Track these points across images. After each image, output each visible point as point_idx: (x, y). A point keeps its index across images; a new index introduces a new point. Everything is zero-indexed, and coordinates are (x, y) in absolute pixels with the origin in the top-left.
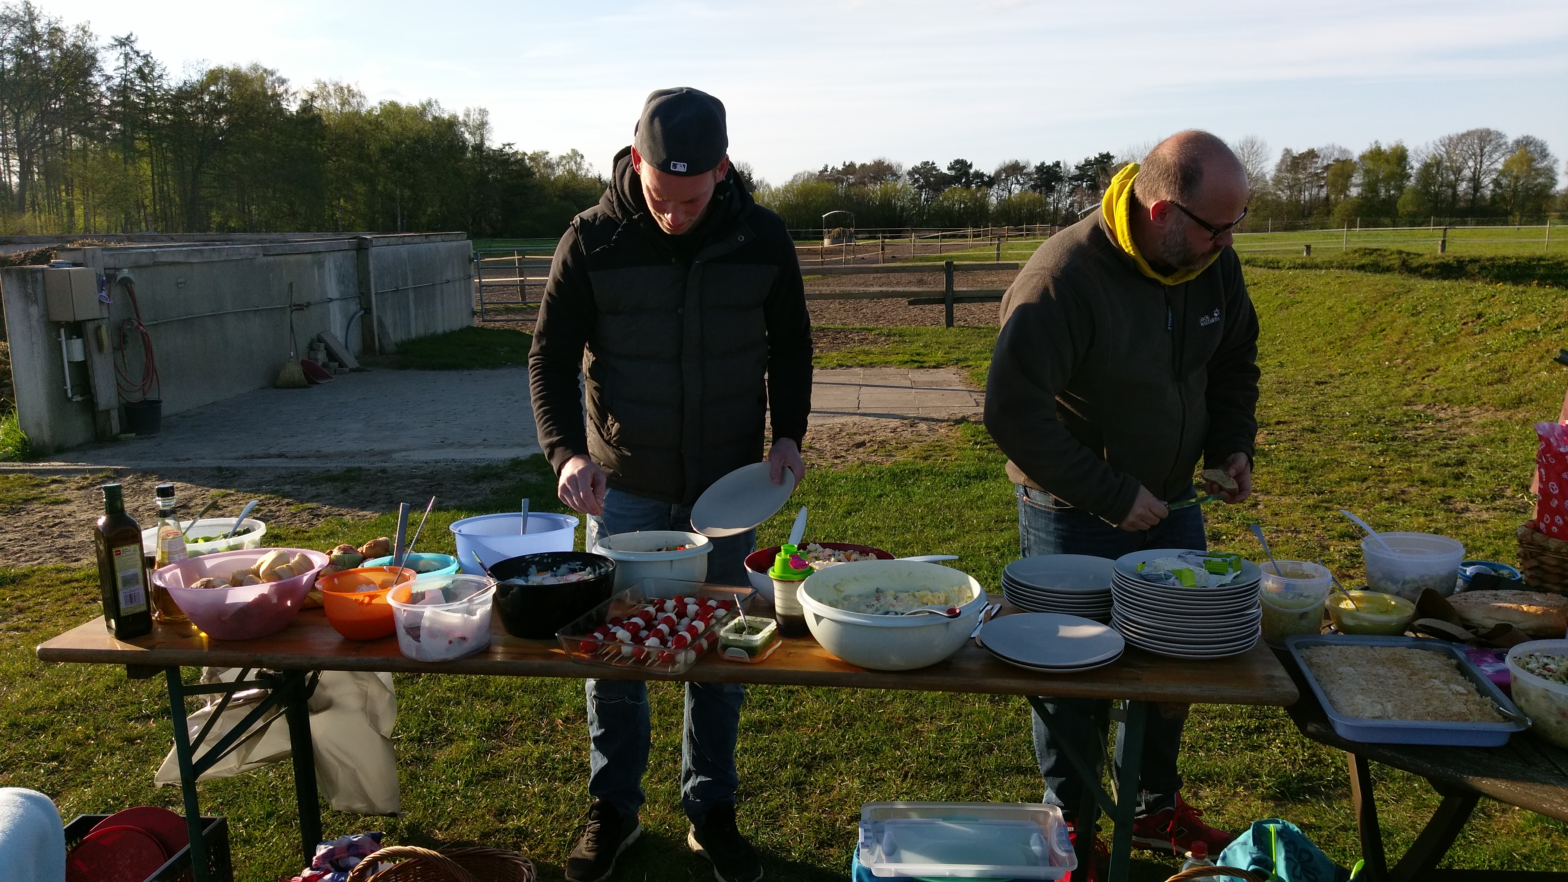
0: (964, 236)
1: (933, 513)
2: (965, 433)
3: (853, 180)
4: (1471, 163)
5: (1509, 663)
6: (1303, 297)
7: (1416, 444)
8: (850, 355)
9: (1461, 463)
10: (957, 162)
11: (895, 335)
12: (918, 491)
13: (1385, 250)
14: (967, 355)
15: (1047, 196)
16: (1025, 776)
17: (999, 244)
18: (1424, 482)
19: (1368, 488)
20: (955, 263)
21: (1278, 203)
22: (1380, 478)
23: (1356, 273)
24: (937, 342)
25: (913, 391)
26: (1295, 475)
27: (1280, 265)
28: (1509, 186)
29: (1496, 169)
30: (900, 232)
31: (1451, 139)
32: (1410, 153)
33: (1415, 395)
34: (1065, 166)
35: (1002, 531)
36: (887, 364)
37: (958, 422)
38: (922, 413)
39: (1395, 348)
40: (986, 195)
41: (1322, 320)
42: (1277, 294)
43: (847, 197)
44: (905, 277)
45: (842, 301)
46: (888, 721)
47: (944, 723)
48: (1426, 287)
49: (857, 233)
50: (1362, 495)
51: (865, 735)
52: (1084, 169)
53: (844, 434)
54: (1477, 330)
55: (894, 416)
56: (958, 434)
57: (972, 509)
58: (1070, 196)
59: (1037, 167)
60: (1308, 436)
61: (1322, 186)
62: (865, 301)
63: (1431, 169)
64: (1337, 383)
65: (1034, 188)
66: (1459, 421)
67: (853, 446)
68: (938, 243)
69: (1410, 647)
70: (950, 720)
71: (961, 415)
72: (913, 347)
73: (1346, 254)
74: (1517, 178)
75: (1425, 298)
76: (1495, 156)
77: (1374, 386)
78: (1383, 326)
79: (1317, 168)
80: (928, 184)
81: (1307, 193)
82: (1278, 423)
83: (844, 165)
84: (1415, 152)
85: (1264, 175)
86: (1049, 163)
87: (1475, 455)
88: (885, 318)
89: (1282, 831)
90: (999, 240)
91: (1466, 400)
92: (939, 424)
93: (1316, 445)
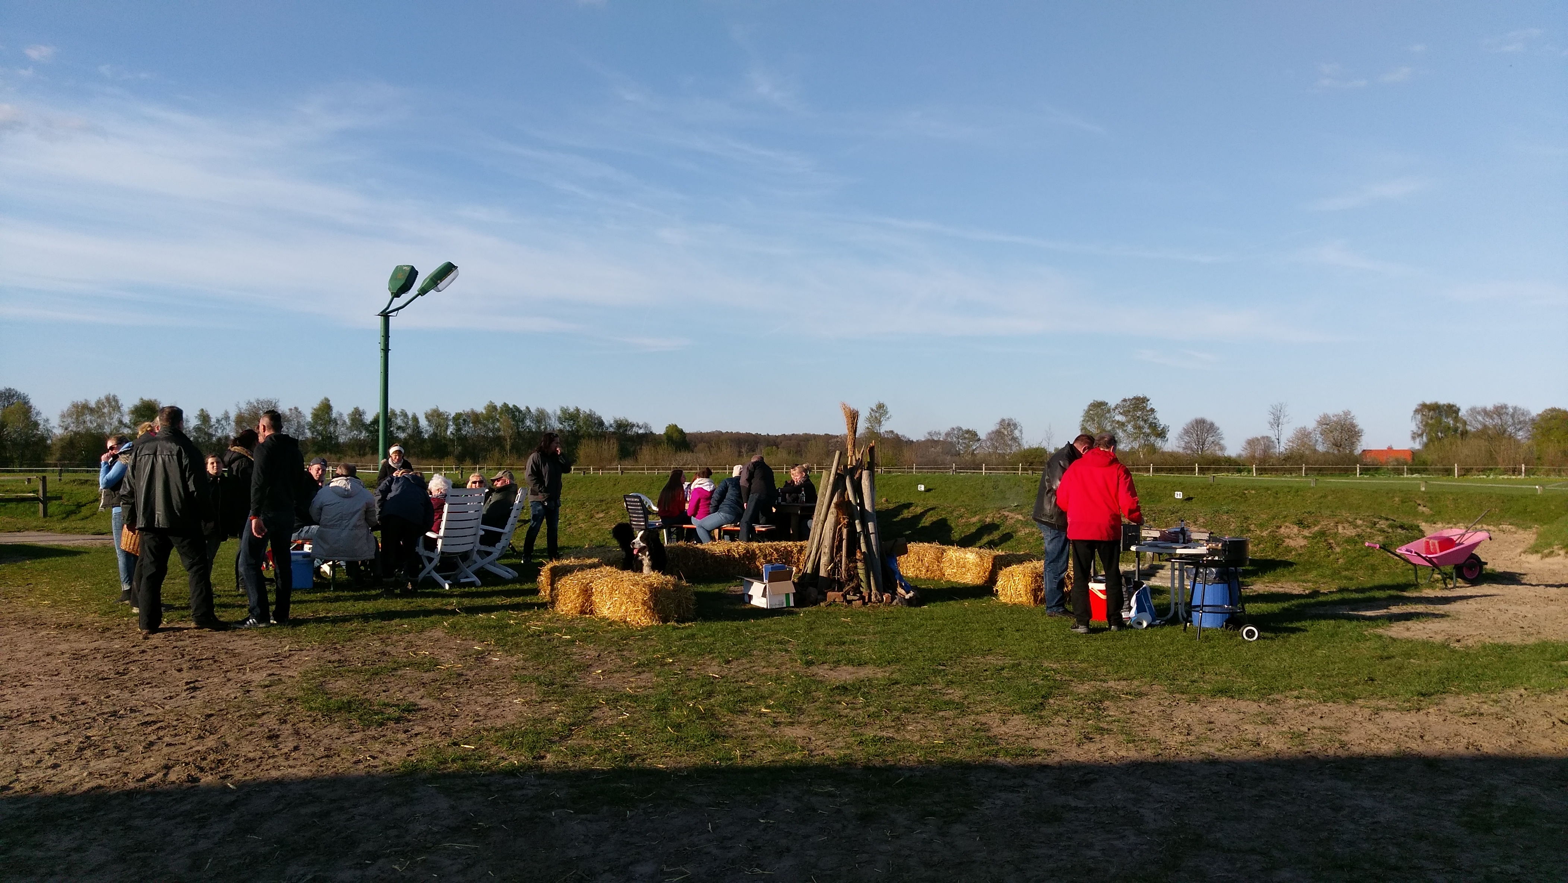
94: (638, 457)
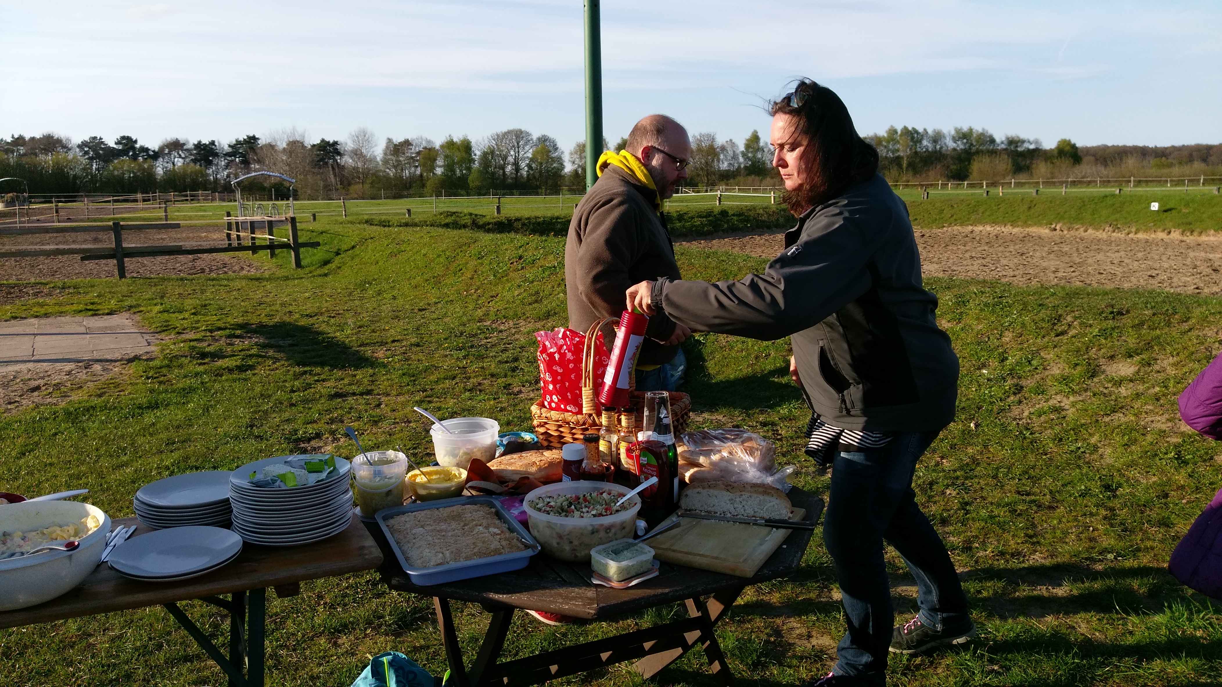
0: (136, 201)
1: (107, 444)
2: (137, 370)
3: (24, 151)
4: (512, 153)
5: (526, 506)
6: (405, 247)
7: (487, 349)
8: (24, 308)
9: (516, 360)
10: (123, 138)
11: (69, 287)
12: (93, 426)
13: (461, 213)
14: (139, 302)
15: (207, 168)
16: (192, 662)
17: (166, 208)
18: (493, 375)
19: (457, 383)
20: (122, 223)
21: (387, 177)
22: (464, 376)
23: (440, 229)
24: (110, 292)
25: (88, 336)
26: (406, 379)
27: (390, 223)
28: (537, 169)
29: (528, 157)
30: (75, 197)
31: (498, 135)
32: (473, 144)
33: (484, 315)
34: (219, 143)
35: (172, 451)
36: (61, 314)
37: (130, 361)
38: (96, 355)
39: (469, 281)
40: (152, 167)
41: (420, 264)
42: (387, 245)
43: (19, 165)
44: (81, 236)
45: (18, 259)
46: (61, 642)
47: (117, 632)
48: (485, 238)
49: (30, 197)
50: (453, 389)
51: (36, 660)
52: (236, 147)
53: (18, 380)
54: (520, 267)
55: (69, 361)
56: (131, 372)
57: (144, 436)
58: (226, 169)
59: (194, 145)
60: (414, 349)
61: (417, 167)
62: (41, 258)
63: (488, 155)
64: (433, 309)
65: (194, 161)
66: (514, 331)
67: (28, 391)
68: (110, 206)
69: (464, 505)
70: (121, 629)
71: (133, 354)
72: (88, 297)
73: (435, 215)
74: (541, 164)
75: (486, 246)
76: (527, 148)
77: (457, 310)
78: (461, 267)
79: (412, 153)
80: (97, 156)
81: (407, 172)
82: (394, 341)
83: (13, 137)
84: (476, 143)
85: (375, 157)
86: (206, 141)
87: (524, 353)
88: (61, 273)
89: (392, 661)
90: (165, 204)
91: (516, 316)
92: (113, 364)
93: (421, 356)
94: (1034, 171)
